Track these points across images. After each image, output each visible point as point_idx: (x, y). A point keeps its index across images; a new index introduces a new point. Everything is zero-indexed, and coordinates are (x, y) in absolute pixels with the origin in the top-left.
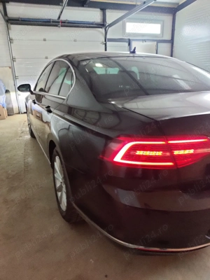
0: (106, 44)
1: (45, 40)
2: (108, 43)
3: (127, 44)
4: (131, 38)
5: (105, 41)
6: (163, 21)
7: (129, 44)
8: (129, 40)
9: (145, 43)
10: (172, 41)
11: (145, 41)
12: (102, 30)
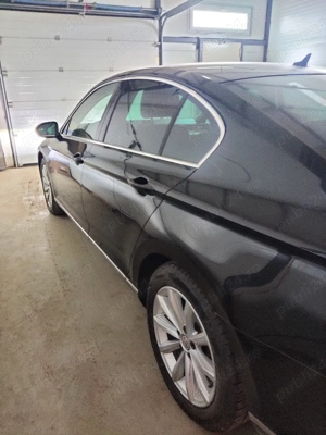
0: (160, 47)
1: (57, 38)
2: (164, 45)
3: (194, 47)
4: (200, 37)
5: (160, 41)
6: (252, 8)
7: (198, 47)
8: (198, 39)
9: (223, 45)
10: (265, 43)
11: (224, 41)
12: (156, 22)
